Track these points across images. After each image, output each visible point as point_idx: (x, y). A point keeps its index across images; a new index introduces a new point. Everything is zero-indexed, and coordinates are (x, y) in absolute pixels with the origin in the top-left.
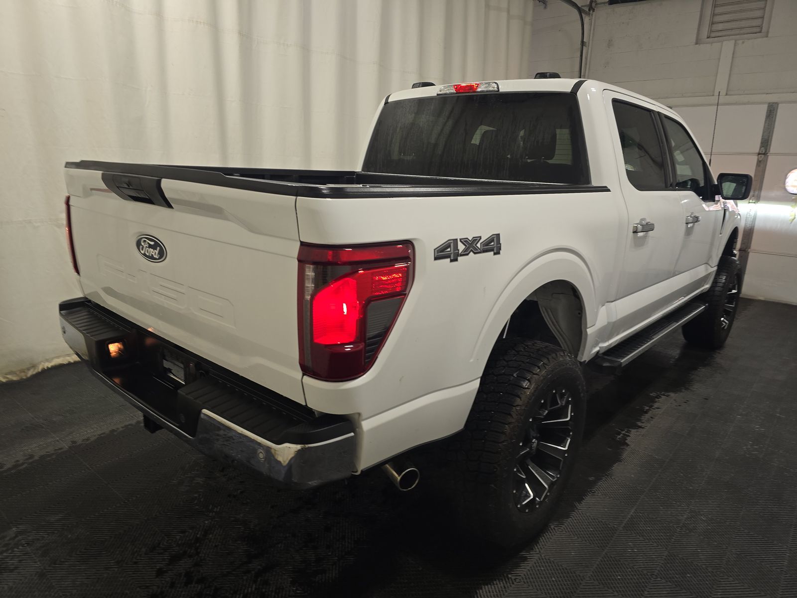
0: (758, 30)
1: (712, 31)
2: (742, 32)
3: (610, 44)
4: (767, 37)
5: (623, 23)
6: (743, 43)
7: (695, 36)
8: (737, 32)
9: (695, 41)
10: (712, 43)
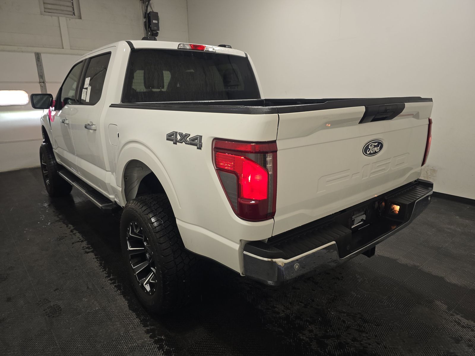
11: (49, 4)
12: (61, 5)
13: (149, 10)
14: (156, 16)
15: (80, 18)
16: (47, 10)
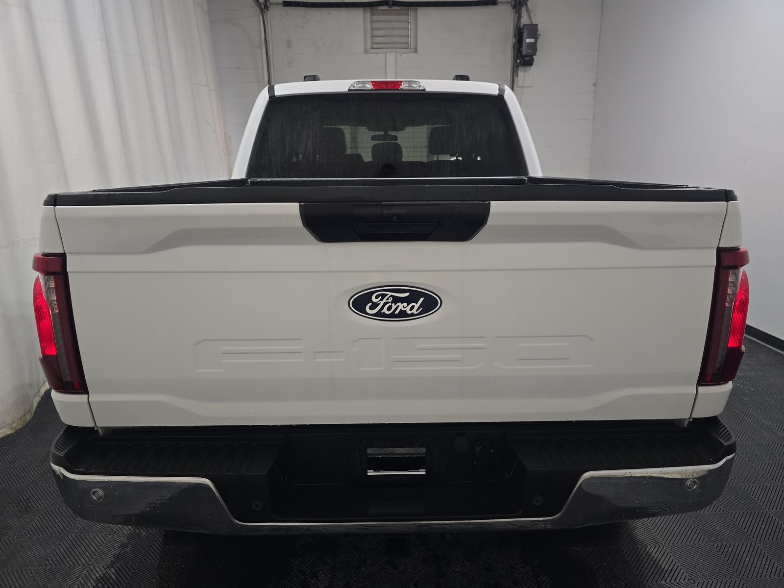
0: (406, 46)
1: (373, 43)
2: (396, 46)
3: (289, 44)
4: (416, 52)
5: (298, 26)
6: (401, 55)
7: (363, 46)
8: (392, 46)
9: (364, 50)
10: (377, 53)
11: (380, 36)
12: (393, 36)
13: (525, 20)
14: (533, 31)
15: (416, 51)
16: (375, 46)
